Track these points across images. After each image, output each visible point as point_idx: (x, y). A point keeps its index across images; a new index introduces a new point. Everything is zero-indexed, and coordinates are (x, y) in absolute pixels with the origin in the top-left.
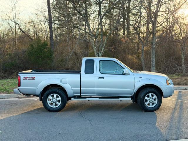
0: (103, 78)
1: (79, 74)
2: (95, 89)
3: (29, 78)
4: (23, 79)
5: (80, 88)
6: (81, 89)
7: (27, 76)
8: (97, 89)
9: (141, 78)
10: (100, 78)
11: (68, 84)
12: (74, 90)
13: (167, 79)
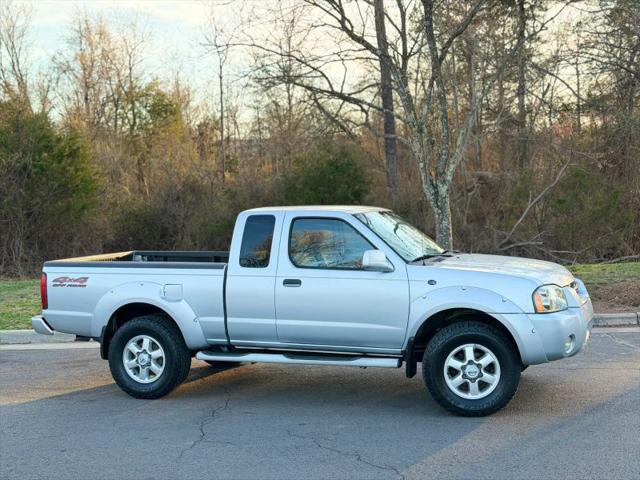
0: (297, 282)
1: (221, 267)
2: (272, 321)
3: (70, 280)
4: (54, 285)
5: (223, 319)
6: (229, 320)
7: (65, 275)
8: (280, 322)
9: (431, 282)
10: (287, 282)
11: (184, 301)
12: (203, 323)
13: (537, 289)
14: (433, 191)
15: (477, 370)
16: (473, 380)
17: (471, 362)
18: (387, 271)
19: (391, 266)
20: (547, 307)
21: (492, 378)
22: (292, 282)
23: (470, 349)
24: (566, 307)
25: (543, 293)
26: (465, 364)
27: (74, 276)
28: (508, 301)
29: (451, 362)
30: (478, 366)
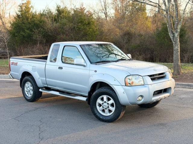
1: (45, 62)
10: (59, 68)
11: (36, 72)
12: (41, 79)
13: (127, 77)
14: (172, 36)
15: (107, 105)
16: (106, 109)
17: (105, 102)
18: (84, 66)
19: (85, 64)
20: (130, 84)
21: (113, 109)
22: (61, 68)
23: (105, 97)
24: (143, 84)
25: (129, 78)
26: (103, 102)
27: (15, 62)
28: (116, 80)
29: (99, 101)
30: (108, 104)
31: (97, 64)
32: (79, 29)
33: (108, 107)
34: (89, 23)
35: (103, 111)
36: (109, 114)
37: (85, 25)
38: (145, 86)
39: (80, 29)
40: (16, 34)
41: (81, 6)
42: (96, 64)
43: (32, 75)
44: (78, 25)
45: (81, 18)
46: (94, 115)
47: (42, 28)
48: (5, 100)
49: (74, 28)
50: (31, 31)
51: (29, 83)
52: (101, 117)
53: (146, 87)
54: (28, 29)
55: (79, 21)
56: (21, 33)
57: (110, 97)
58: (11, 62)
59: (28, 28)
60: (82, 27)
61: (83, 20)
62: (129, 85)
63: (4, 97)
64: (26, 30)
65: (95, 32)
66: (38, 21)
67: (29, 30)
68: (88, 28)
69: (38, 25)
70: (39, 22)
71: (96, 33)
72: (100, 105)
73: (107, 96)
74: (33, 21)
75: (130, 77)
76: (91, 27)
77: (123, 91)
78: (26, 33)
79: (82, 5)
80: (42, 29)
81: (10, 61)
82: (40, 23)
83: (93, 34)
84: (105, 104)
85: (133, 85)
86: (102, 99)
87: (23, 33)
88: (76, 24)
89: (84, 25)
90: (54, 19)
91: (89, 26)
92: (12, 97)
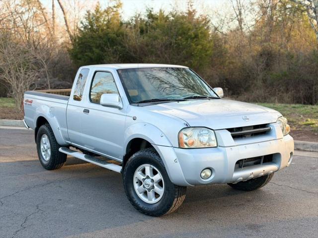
0: (88, 111)
4: (25, 104)
9: (134, 118)
11: (55, 117)
12: (62, 131)
13: (182, 130)
15: (151, 184)
16: (149, 190)
17: (148, 177)
18: (120, 108)
19: (121, 105)
20: (186, 144)
21: (161, 191)
22: (86, 111)
23: (148, 168)
24: (216, 146)
25: (186, 133)
26: (144, 178)
27: (30, 100)
28: (164, 137)
29: (138, 175)
30: (153, 180)
31: (139, 104)
32: (179, 45)
33: (153, 187)
34: (196, 36)
35: (145, 193)
36: (154, 201)
37: (189, 39)
38: (219, 149)
39: (181, 46)
40: (79, 56)
41: (188, 8)
42: (138, 106)
43: (48, 123)
44: (177, 39)
45: (183, 28)
46: (130, 200)
47: (120, 44)
48: (10, 165)
49: (171, 44)
50: (103, 50)
51: (46, 137)
52: (141, 206)
53: (220, 151)
54: (97, 47)
55: (180, 32)
56: (86, 54)
57: (155, 168)
58: (25, 99)
59: (98, 45)
60: (185, 43)
61: (186, 30)
62: (186, 147)
63: (12, 159)
64: (94, 49)
65: (207, 51)
66: (114, 33)
67: (100, 48)
68: (193, 44)
69: (114, 41)
70: (115, 35)
71: (208, 53)
72: (140, 183)
73: (151, 167)
74: (106, 34)
75: (189, 132)
76: (201, 42)
77: (175, 157)
78: (94, 54)
79: (191, 6)
80: (119, 48)
81: (23, 97)
82: (118, 37)
83: (203, 55)
84: (148, 181)
85: (193, 147)
86: (144, 171)
87: (90, 54)
88: (174, 37)
89: (187, 39)
90: (139, 30)
91: (196, 41)
92: (23, 160)
